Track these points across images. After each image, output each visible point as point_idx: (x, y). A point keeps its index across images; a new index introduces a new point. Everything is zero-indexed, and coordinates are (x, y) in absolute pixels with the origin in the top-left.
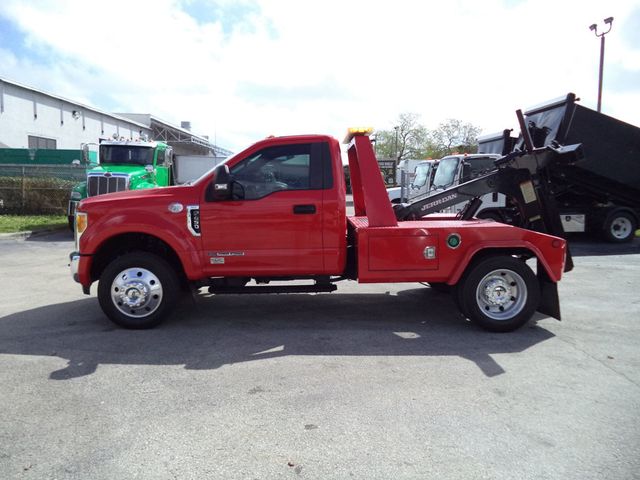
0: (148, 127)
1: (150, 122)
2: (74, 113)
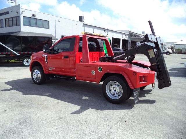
0: (128, 34)
1: (129, 33)
2: (105, 31)
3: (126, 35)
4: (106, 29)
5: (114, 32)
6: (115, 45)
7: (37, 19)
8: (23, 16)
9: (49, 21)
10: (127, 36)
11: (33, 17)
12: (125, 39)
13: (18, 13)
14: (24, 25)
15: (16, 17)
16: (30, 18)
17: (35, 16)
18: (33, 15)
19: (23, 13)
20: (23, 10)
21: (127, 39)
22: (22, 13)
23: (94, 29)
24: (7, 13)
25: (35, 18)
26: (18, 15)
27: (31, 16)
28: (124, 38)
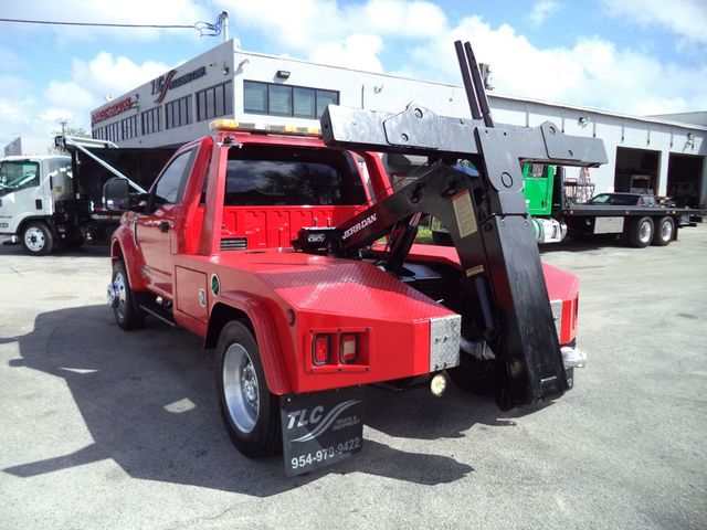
0: (704, 129)
2: (581, 119)
3: (689, 132)
4: (589, 112)
5: (626, 123)
6: (637, 177)
7: (292, 86)
8: (245, 81)
9: (338, 93)
10: (698, 141)
11: (280, 81)
12: (688, 151)
13: (227, 70)
14: (246, 111)
15: (224, 85)
16: (268, 83)
17: (286, 77)
18: (279, 75)
19: (244, 67)
20: (243, 58)
21: (695, 152)
22: (240, 70)
23: (531, 115)
24: (201, 72)
25: (285, 83)
26: (227, 78)
27: (270, 78)
28: (678, 149)
